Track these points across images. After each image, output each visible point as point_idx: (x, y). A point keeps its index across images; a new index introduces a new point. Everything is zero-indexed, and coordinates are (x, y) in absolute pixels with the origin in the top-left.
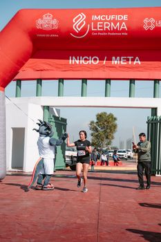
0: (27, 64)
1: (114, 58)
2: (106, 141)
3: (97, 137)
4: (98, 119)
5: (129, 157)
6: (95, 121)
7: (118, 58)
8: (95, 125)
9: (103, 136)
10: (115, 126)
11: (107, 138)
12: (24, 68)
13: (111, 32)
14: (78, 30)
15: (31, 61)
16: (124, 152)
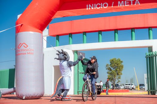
1: (119, 2)
2: (117, 77)
3: (111, 74)
4: (111, 63)
5: (133, 88)
6: (109, 64)
7: (123, 2)
8: (109, 66)
9: (115, 73)
10: (122, 67)
11: (118, 74)
16: (129, 85)
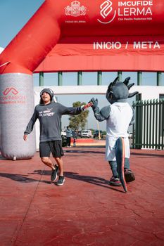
0: (53, 50)
1: (135, 43)
7: (139, 42)
12: (51, 53)
13: (136, 17)
14: (104, 16)
15: (58, 46)
